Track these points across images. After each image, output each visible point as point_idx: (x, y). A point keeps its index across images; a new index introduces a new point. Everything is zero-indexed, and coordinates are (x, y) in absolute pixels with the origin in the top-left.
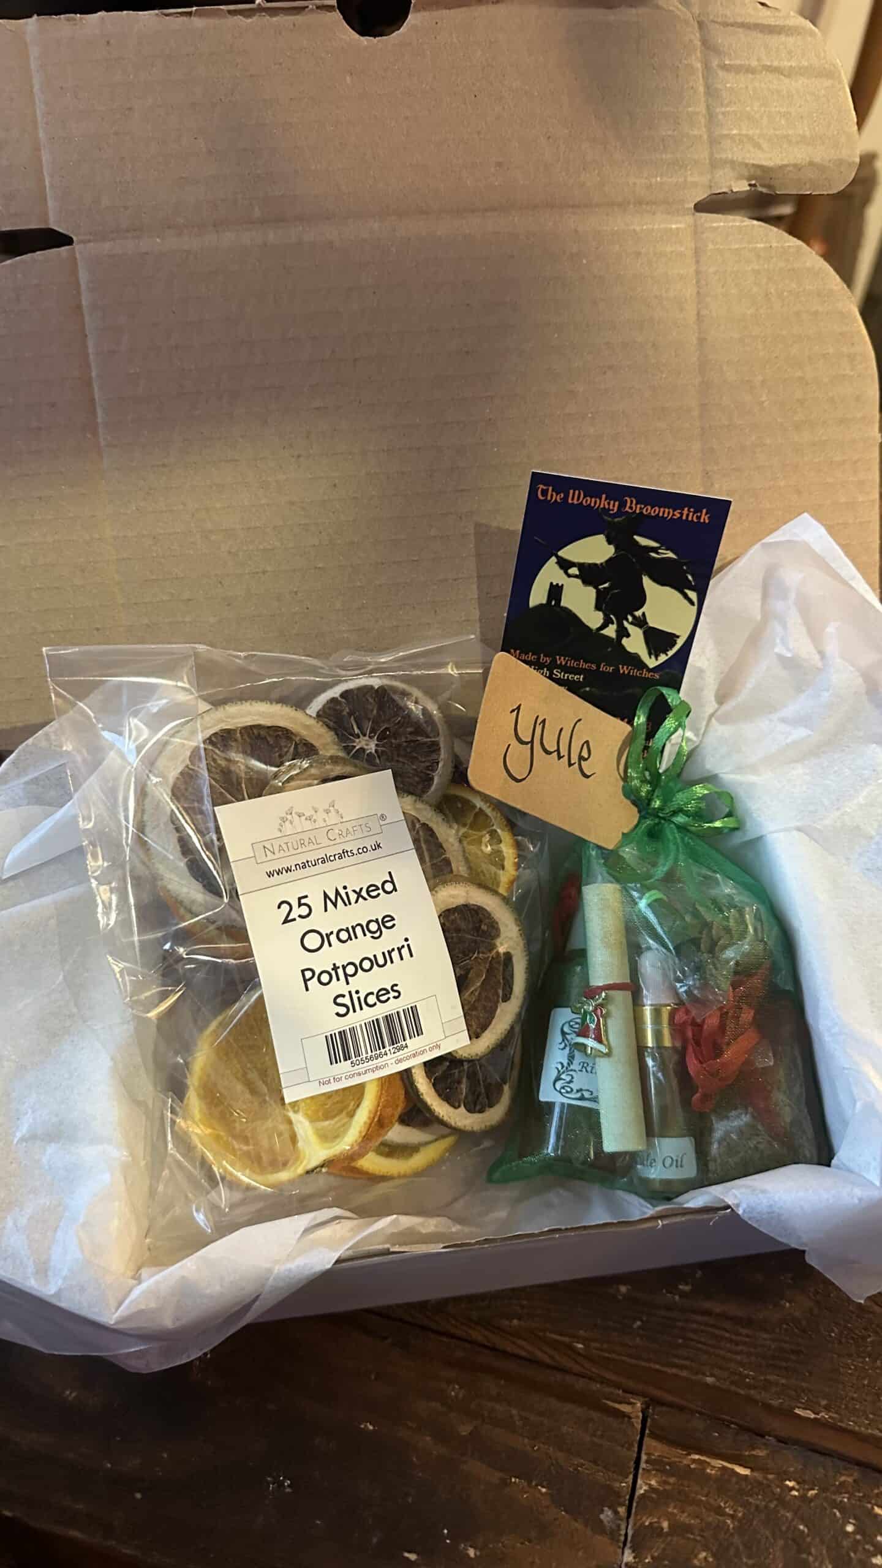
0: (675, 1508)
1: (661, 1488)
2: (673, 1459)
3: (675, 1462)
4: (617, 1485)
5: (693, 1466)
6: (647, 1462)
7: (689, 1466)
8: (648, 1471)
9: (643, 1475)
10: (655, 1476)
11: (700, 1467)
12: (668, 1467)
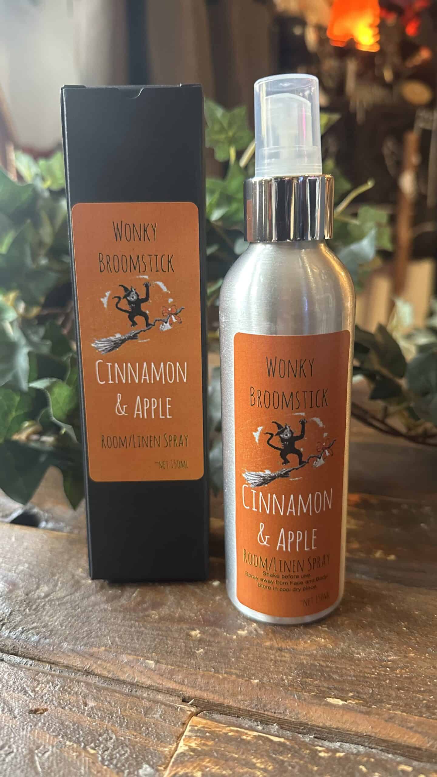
0: (208, 762)
1: (200, 749)
2: (213, 729)
3: (215, 731)
4: (161, 749)
5: (230, 734)
6: (190, 731)
7: (227, 733)
8: (190, 737)
9: (184, 740)
10: (195, 740)
11: (237, 734)
12: (208, 734)
